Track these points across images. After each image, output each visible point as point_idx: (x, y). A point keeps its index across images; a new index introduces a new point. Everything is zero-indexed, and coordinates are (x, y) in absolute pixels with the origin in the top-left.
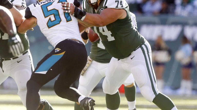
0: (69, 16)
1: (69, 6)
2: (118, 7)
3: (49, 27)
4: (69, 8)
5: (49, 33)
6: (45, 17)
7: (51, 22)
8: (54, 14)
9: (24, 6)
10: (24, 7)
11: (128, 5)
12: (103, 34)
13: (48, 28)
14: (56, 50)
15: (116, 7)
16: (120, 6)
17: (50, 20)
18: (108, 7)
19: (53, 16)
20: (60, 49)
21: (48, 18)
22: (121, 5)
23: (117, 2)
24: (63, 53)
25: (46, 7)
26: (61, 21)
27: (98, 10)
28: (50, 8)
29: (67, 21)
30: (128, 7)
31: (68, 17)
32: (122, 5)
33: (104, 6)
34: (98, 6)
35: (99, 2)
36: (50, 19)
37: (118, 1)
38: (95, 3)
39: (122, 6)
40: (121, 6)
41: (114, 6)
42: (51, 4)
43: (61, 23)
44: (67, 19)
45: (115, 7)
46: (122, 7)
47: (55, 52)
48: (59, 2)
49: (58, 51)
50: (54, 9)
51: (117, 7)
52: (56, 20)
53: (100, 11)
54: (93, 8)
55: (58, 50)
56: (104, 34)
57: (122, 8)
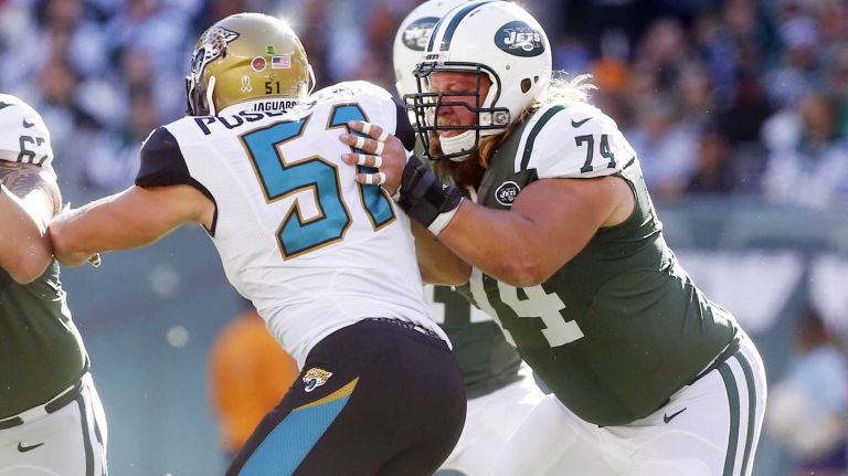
0: (383, 199)
1: (380, 148)
2: (591, 169)
3: (288, 251)
4: (378, 162)
5: (282, 285)
6: (270, 198)
7: (302, 225)
8: (315, 184)
9: (32, 155)
10: (36, 160)
11: (635, 154)
12: (521, 314)
13: (280, 255)
14: (307, 379)
15: (583, 170)
16: (599, 163)
17: (294, 217)
18: (540, 176)
19: (310, 192)
20: (330, 375)
21: (284, 205)
22: (605, 155)
23: (585, 144)
24: (348, 390)
25: (274, 146)
26: (348, 223)
27: (483, 190)
28: (292, 152)
29: (378, 225)
30: (637, 162)
31: (376, 203)
32: (612, 156)
33: (517, 168)
34: (484, 170)
35: (484, 144)
36: (295, 210)
37: (590, 139)
38: (464, 152)
39: (612, 159)
40: (609, 160)
41: (571, 164)
42: (300, 133)
43: (349, 233)
44: (376, 216)
45: (576, 172)
46: (612, 165)
47: (307, 390)
48: (331, 125)
49: (320, 382)
50: (317, 159)
51: (587, 167)
52: (324, 217)
53: (500, 193)
54: (458, 179)
55: (319, 377)
56: (523, 310)
57: (612, 171)
